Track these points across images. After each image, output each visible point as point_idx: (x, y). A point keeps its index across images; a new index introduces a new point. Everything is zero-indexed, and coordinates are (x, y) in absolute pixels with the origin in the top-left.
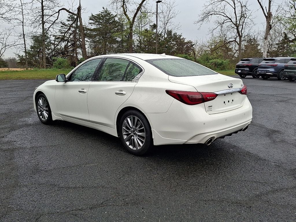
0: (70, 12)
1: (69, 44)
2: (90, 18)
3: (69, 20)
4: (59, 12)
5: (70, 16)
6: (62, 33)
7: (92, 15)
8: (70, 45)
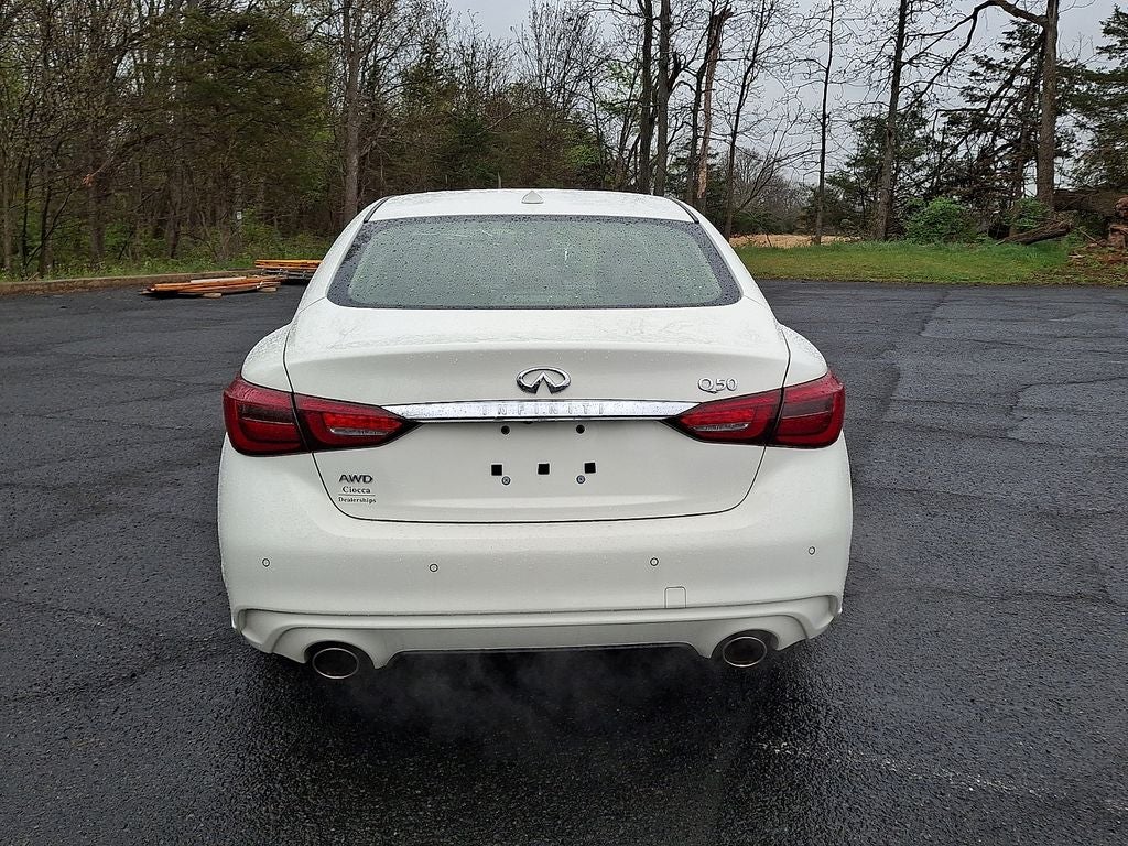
0: (1017, 13)
1: (1000, 142)
2: (1104, 27)
3: (1010, 45)
4: (974, 16)
5: (1016, 27)
6: (974, 99)
7: (1118, 14)
8: (1004, 147)
